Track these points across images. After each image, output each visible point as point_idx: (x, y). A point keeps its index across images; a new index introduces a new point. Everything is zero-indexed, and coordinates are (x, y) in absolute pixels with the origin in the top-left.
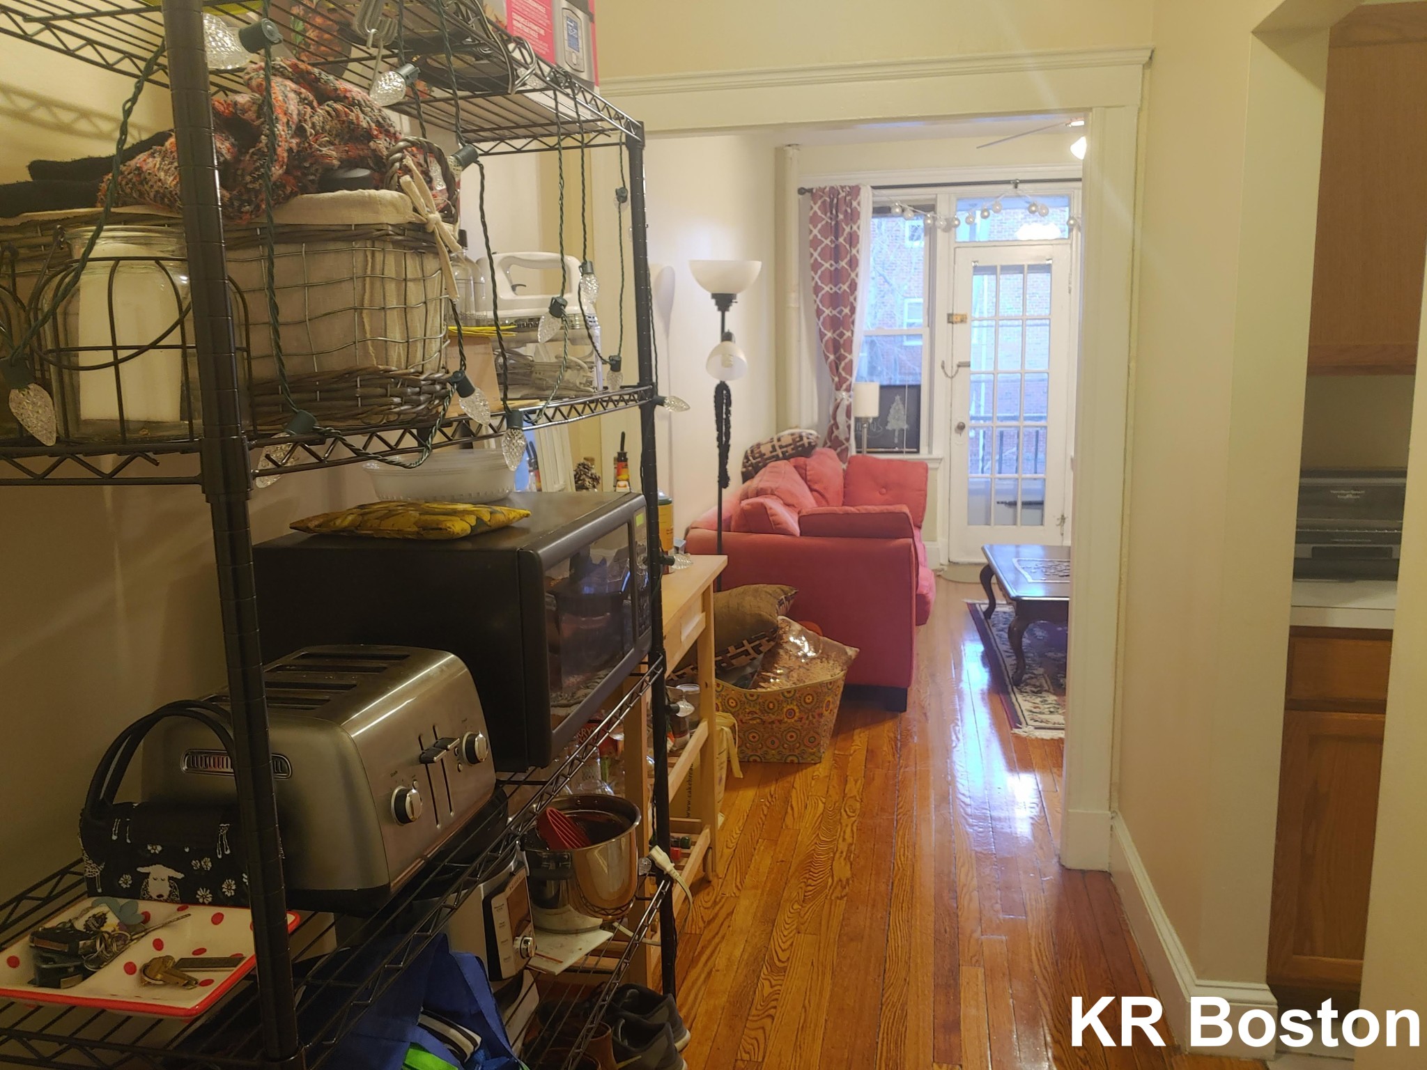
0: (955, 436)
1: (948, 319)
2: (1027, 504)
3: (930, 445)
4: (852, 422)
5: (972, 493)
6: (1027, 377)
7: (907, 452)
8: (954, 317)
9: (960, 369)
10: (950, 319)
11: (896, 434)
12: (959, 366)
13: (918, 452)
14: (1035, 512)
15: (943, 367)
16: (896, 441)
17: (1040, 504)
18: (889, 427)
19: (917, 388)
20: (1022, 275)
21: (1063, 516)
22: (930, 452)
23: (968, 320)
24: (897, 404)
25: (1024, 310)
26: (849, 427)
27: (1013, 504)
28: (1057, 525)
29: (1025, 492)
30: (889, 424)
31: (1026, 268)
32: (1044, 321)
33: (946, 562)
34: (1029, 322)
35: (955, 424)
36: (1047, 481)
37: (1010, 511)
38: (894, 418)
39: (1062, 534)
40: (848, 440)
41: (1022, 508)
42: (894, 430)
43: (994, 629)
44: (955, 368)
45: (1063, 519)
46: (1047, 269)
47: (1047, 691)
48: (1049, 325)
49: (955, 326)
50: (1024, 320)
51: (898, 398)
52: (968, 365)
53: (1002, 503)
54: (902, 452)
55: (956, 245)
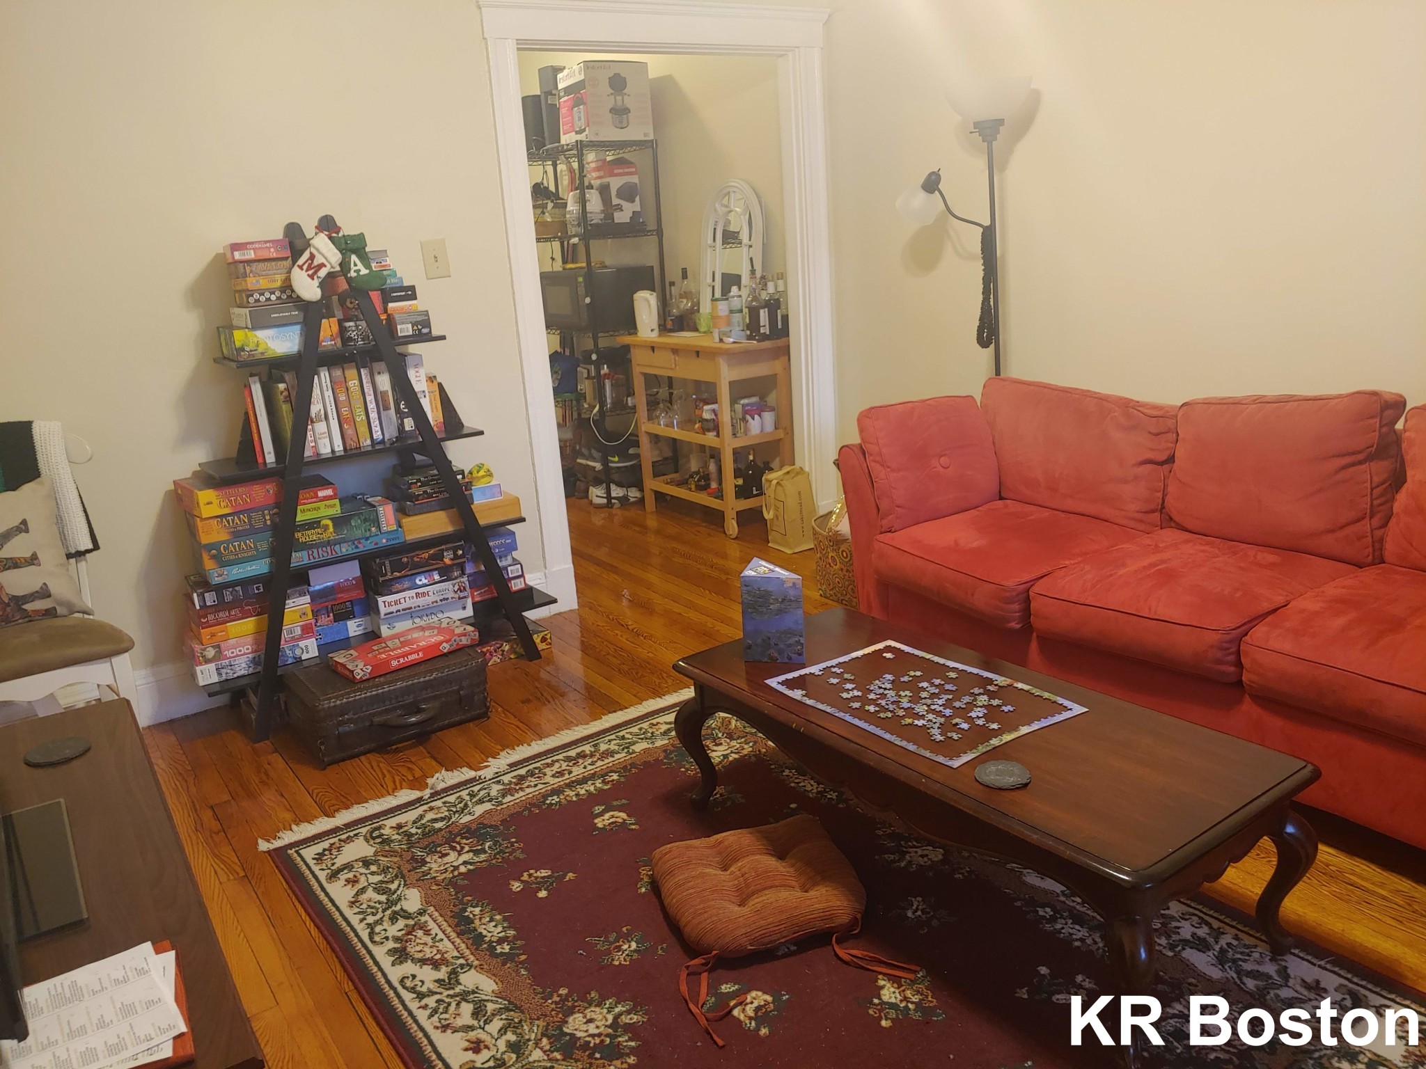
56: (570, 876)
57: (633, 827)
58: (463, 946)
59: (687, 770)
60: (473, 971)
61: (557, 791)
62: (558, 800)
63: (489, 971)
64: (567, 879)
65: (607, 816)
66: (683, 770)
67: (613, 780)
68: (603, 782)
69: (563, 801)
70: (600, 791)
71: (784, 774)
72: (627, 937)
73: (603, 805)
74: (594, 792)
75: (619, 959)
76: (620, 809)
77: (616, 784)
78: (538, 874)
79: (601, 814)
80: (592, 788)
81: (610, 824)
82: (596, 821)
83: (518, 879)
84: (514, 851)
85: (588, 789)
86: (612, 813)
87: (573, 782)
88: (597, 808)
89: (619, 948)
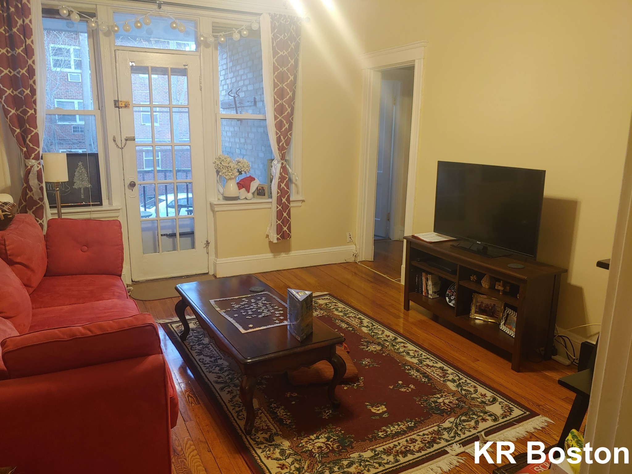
0: (127, 190)
1: (115, 104)
2: (182, 235)
3: (109, 198)
4: (44, 185)
5: (143, 230)
6: (176, 148)
7: (93, 205)
8: (120, 103)
9: (127, 142)
10: (117, 104)
11: (82, 191)
12: (126, 140)
13: (101, 204)
14: (188, 240)
15: (114, 141)
16: (82, 197)
17: (191, 234)
18: (76, 186)
19: (95, 156)
20: (167, 76)
21: (207, 241)
22: (110, 204)
23: (130, 106)
24: (81, 169)
25: (170, 100)
26: (41, 189)
27: (173, 235)
28: (204, 248)
29: (181, 226)
30: (75, 184)
31: (170, 69)
32: (183, 110)
33: (130, 283)
34: (174, 110)
35: (128, 183)
36: (195, 219)
37: (170, 240)
38: (79, 179)
39: (208, 253)
40: (42, 199)
41: (180, 237)
42: (80, 189)
43: (193, 353)
44: (124, 141)
45: (208, 243)
46: (183, 72)
47: (277, 434)
48: (188, 112)
49: (120, 109)
50: (170, 107)
51: (80, 163)
52: (133, 139)
53: (164, 235)
54: (89, 205)
55: (116, 48)
56: (391, 387)
57: (367, 404)
58: (422, 369)
59: (340, 431)
60: (415, 363)
61: (411, 429)
62: (408, 424)
63: (410, 362)
64: (392, 386)
65: (381, 411)
66: (343, 432)
67: (381, 432)
68: (387, 432)
69: (405, 423)
70: (387, 426)
71: (290, 421)
72: (366, 365)
73: (384, 417)
74: (390, 426)
75: (368, 360)
76: (375, 414)
77: (379, 429)
78: (405, 390)
79: (384, 413)
80: (392, 428)
81: (379, 407)
82: (385, 409)
83: (412, 389)
84: (420, 400)
85: (394, 428)
86: (379, 412)
87: (403, 434)
88: (387, 416)
89: (369, 362)
